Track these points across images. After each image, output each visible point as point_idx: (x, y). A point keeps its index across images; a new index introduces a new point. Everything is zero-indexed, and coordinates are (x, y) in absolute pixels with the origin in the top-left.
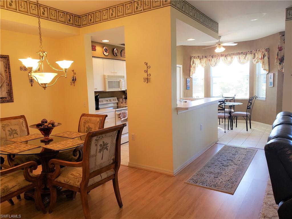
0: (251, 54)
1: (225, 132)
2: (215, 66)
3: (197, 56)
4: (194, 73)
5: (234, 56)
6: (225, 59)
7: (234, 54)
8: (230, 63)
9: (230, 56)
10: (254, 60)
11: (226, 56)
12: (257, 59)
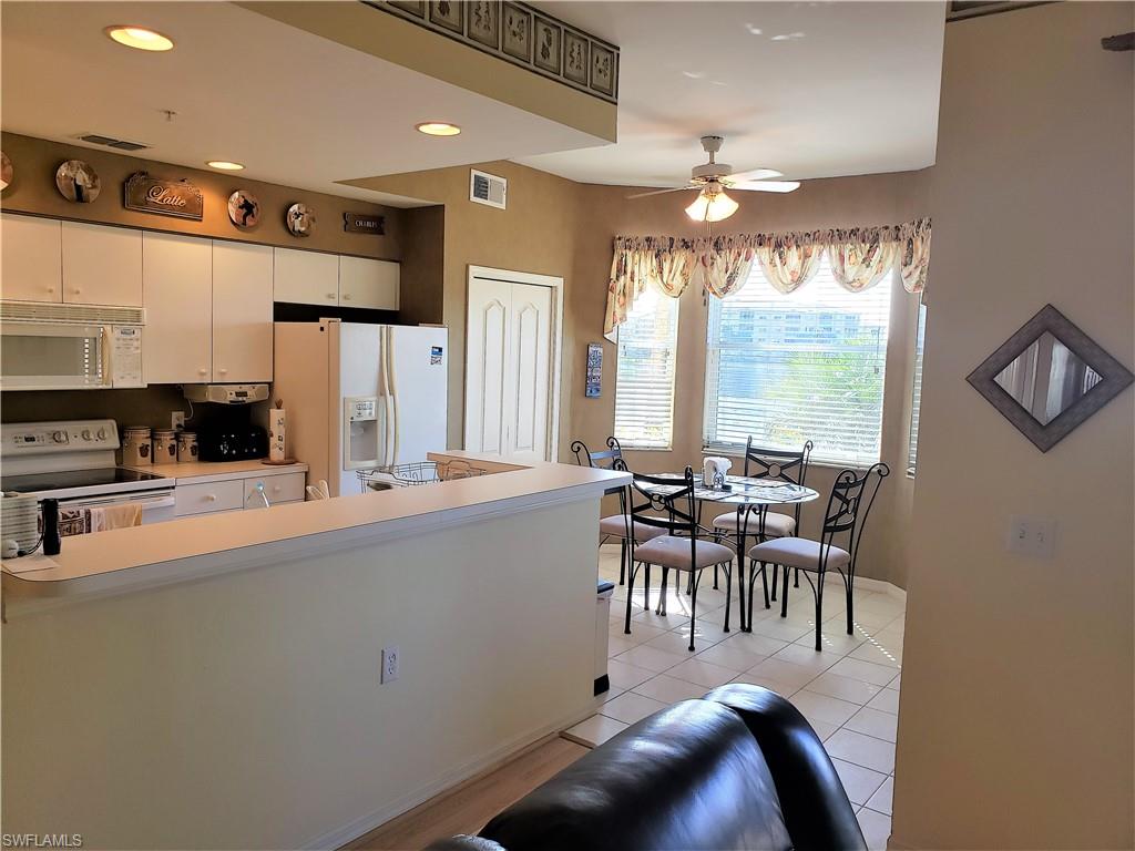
0: (897, 238)
1: (692, 648)
2: (725, 290)
3: (643, 236)
4: (624, 318)
5: (815, 249)
6: (772, 261)
7: (815, 237)
8: (798, 281)
9: (798, 246)
10: (905, 272)
11: (778, 245)
12: (916, 267)
